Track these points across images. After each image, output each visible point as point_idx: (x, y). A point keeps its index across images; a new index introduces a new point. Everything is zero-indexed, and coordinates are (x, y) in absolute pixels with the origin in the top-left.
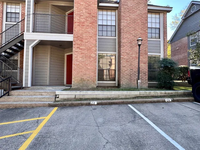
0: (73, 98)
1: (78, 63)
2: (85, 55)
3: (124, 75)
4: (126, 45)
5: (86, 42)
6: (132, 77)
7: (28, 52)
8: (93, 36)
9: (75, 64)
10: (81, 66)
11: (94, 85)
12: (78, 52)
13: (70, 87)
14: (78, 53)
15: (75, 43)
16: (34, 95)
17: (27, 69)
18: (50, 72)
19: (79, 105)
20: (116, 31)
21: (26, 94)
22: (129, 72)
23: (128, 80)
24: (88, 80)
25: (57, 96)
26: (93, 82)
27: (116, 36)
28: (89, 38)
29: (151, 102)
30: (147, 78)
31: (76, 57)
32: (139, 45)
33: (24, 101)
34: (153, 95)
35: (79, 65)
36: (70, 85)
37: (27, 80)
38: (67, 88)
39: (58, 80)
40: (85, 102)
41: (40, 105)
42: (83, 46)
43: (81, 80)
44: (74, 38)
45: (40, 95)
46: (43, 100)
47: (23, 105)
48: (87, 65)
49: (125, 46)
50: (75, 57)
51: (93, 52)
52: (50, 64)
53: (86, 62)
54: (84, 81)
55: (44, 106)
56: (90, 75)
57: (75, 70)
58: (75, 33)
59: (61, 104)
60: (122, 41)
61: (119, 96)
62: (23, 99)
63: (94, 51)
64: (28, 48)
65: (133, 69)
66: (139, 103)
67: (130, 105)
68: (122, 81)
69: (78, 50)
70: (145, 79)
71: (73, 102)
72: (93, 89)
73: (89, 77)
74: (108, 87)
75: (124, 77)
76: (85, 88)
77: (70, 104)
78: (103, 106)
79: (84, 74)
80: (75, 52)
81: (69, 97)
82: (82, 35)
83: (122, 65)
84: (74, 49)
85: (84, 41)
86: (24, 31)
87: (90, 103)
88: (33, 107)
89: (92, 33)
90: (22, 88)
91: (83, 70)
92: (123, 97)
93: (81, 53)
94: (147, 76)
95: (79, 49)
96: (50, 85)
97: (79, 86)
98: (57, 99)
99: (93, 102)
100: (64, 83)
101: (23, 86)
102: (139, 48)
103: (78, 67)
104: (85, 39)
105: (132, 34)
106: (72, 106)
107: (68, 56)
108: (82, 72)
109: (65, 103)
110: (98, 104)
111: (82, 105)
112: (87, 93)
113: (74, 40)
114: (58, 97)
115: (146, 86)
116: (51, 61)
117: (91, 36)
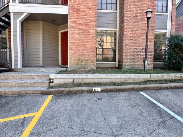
0: (71, 83)
1: (74, 41)
2: (83, 31)
3: (127, 54)
4: (129, 19)
5: (84, 15)
6: (135, 57)
7: (15, 27)
8: (92, 7)
9: (71, 42)
10: (78, 44)
11: (93, 66)
12: (74, 27)
13: (66, 69)
14: (75, 29)
15: (72, 17)
16: (24, 79)
17: (16, 48)
18: (43, 51)
19: (79, 92)
20: (117, 4)
21: (15, 78)
22: (132, 51)
23: (131, 60)
24: (87, 61)
25: (51, 81)
26: (93, 62)
27: (117, 10)
28: (88, 10)
29: (167, 88)
30: (152, 58)
31: (73, 34)
32: (148, 19)
33: (11, 87)
34: (166, 79)
35: (76, 42)
36: (66, 66)
37: (16, 61)
38: (63, 69)
39: (52, 60)
40: (86, 88)
41: (31, 92)
42: (80, 21)
43: (78, 61)
44: (69, 10)
45: (31, 79)
46: (35, 85)
47: (10, 93)
48: (86, 43)
49: (128, 21)
50: (71, 34)
51: (92, 28)
52: (43, 43)
53: (84, 39)
54: (81, 61)
55: (35, 93)
56: (88, 54)
57: (71, 49)
58: (70, 4)
59: (56, 91)
60: (126, 14)
61: (126, 81)
62: (10, 85)
63: (93, 26)
64: (15, 23)
65: (137, 48)
66: (152, 89)
67: (142, 93)
68: (125, 61)
69: (74, 25)
70: (150, 59)
71: (71, 89)
72: (93, 72)
73: (87, 58)
74: (108, 68)
75: (127, 57)
76: (83, 69)
77: (67, 92)
78: (109, 94)
79: (81, 54)
80: (71, 27)
81: (66, 81)
82: (79, 6)
83: (124, 44)
84: (69, 24)
85: (82, 14)
86: (9, 2)
87: (92, 90)
88: (21, 95)
89: (91, 4)
90: (11, 70)
91: (81, 49)
92: (131, 82)
93: (78, 29)
94: (153, 56)
95: (76, 24)
96: (44, 66)
97: (76, 67)
98: (51, 84)
99: (96, 89)
100: (59, 63)
101: (13, 68)
102: (148, 22)
103: (75, 46)
104: (83, 12)
105: (137, 6)
106: (70, 94)
107: (62, 33)
108: (79, 51)
109: (61, 89)
110: (102, 91)
111: (83, 92)
112: (87, 76)
113: (69, 13)
114: (53, 82)
115: (151, 67)
116: (43, 40)
117: (89, 7)
